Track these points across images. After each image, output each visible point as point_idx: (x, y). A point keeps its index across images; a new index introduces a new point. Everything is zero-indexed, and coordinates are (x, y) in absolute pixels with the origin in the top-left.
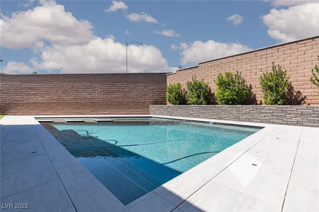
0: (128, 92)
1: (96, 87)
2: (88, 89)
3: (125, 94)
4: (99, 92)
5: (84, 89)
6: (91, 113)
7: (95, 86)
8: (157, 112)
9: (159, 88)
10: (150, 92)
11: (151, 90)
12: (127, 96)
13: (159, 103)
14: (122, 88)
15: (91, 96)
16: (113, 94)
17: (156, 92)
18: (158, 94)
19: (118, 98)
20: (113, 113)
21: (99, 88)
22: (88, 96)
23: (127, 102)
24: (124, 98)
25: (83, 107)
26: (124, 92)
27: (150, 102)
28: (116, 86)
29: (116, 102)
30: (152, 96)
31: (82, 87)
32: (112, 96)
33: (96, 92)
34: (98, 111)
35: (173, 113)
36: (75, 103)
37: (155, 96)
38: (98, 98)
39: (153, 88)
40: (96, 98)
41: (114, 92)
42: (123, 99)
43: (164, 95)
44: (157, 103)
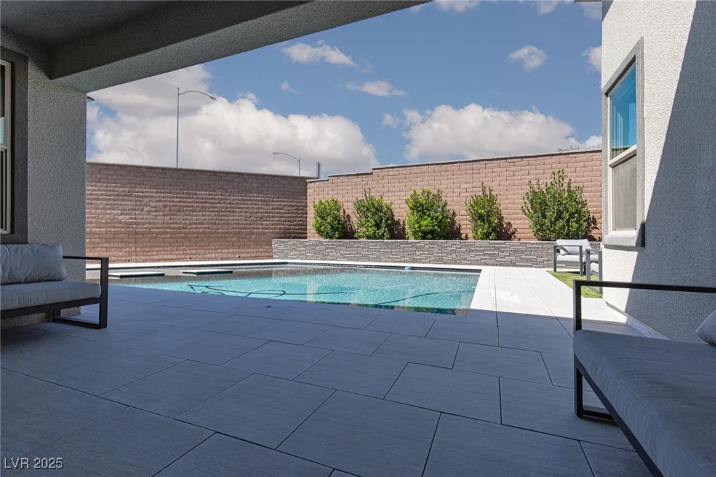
0: (225, 211)
1: (145, 197)
2: (124, 200)
3: (218, 215)
4: (154, 209)
5: (110, 199)
6: (128, 258)
7: (141, 194)
8: (292, 253)
9: (291, 206)
10: (274, 213)
11: (276, 209)
12: (224, 220)
13: (293, 235)
14: (210, 203)
15: (131, 218)
16: (189, 215)
17: (285, 213)
18: (290, 217)
19: (203, 224)
20: (188, 257)
21: (154, 199)
22: (121, 217)
23: (222, 233)
24: (215, 224)
25: (105, 245)
26: (217, 211)
27: (273, 233)
28: (197, 198)
29: (198, 233)
30: (278, 221)
31: (106, 195)
32: (187, 219)
33: (146, 209)
34: (149, 254)
35: (328, 255)
37: (285, 221)
38: (150, 223)
39: (280, 205)
40: (144, 223)
41: (193, 211)
42: (215, 226)
43: (301, 221)
44: (288, 235)
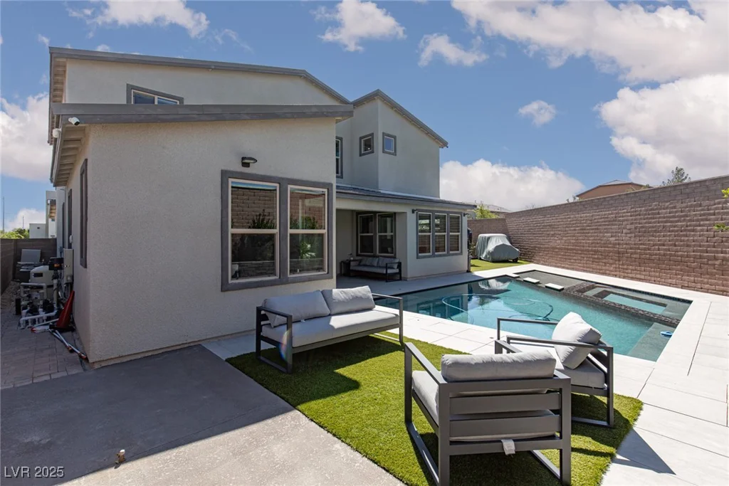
0: (685, 230)
1: (623, 221)
2: (613, 225)
3: (678, 235)
4: (629, 231)
5: (605, 225)
6: (615, 273)
7: (621, 218)
12: (684, 241)
14: (671, 222)
15: (616, 240)
16: (653, 236)
19: (664, 245)
20: (653, 279)
21: (629, 222)
22: (611, 239)
23: (682, 256)
24: (675, 245)
25: (604, 261)
26: (677, 231)
28: (660, 218)
29: (659, 254)
31: (605, 222)
32: (651, 240)
33: (624, 231)
34: (627, 271)
36: (595, 251)
38: (626, 244)
40: (623, 244)
41: (655, 231)
42: (675, 248)
